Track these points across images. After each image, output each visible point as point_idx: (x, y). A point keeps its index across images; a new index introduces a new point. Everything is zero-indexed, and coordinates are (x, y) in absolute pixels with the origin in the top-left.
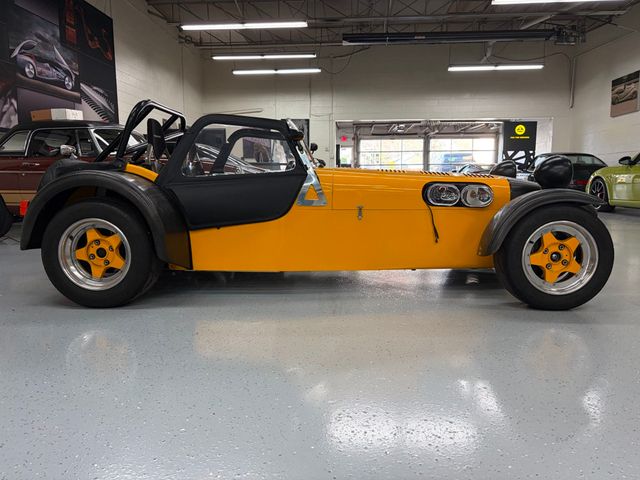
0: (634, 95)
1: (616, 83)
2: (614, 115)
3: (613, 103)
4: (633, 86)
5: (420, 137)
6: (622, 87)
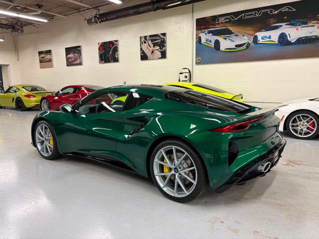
0: (50, 60)
1: (40, 53)
2: (41, 67)
3: (40, 62)
4: (49, 56)
6: (43, 55)
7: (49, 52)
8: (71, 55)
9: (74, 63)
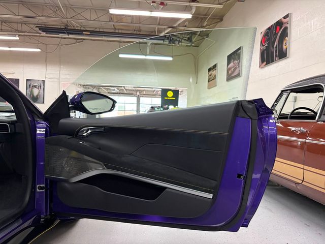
0: (215, 77)
3: (209, 82)
4: (214, 72)
5: (135, 96)
6: (211, 72)
7: (215, 66)
8: (231, 65)
9: (233, 75)
